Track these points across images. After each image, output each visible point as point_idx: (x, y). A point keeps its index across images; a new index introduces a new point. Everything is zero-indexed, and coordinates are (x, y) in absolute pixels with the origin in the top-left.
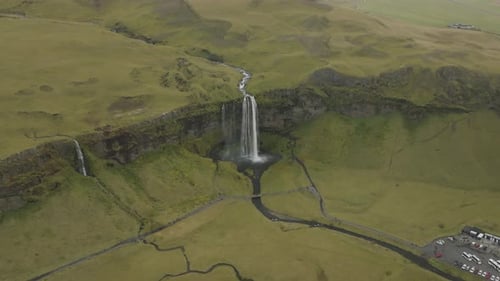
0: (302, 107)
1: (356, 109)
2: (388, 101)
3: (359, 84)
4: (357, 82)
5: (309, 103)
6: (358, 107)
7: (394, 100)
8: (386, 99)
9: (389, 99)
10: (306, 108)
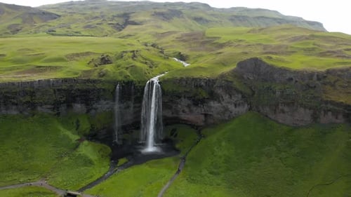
0: (219, 102)
1: (283, 112)
2: (330, 106)
3: (291, 79)
4: (288, 76)
5: (226, 97)
6: (286, 109)
7: (340, 105)
8: (327, 102)
9: (332, 103)
10: (224, 104)
